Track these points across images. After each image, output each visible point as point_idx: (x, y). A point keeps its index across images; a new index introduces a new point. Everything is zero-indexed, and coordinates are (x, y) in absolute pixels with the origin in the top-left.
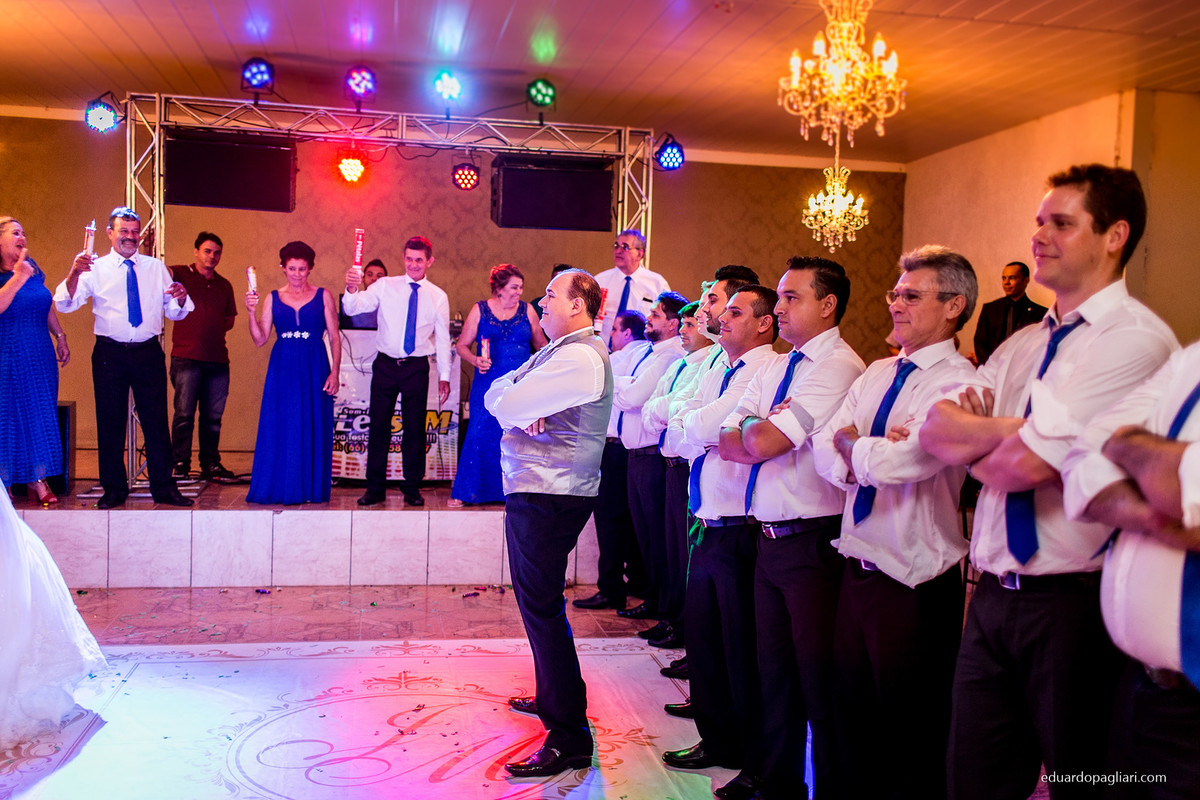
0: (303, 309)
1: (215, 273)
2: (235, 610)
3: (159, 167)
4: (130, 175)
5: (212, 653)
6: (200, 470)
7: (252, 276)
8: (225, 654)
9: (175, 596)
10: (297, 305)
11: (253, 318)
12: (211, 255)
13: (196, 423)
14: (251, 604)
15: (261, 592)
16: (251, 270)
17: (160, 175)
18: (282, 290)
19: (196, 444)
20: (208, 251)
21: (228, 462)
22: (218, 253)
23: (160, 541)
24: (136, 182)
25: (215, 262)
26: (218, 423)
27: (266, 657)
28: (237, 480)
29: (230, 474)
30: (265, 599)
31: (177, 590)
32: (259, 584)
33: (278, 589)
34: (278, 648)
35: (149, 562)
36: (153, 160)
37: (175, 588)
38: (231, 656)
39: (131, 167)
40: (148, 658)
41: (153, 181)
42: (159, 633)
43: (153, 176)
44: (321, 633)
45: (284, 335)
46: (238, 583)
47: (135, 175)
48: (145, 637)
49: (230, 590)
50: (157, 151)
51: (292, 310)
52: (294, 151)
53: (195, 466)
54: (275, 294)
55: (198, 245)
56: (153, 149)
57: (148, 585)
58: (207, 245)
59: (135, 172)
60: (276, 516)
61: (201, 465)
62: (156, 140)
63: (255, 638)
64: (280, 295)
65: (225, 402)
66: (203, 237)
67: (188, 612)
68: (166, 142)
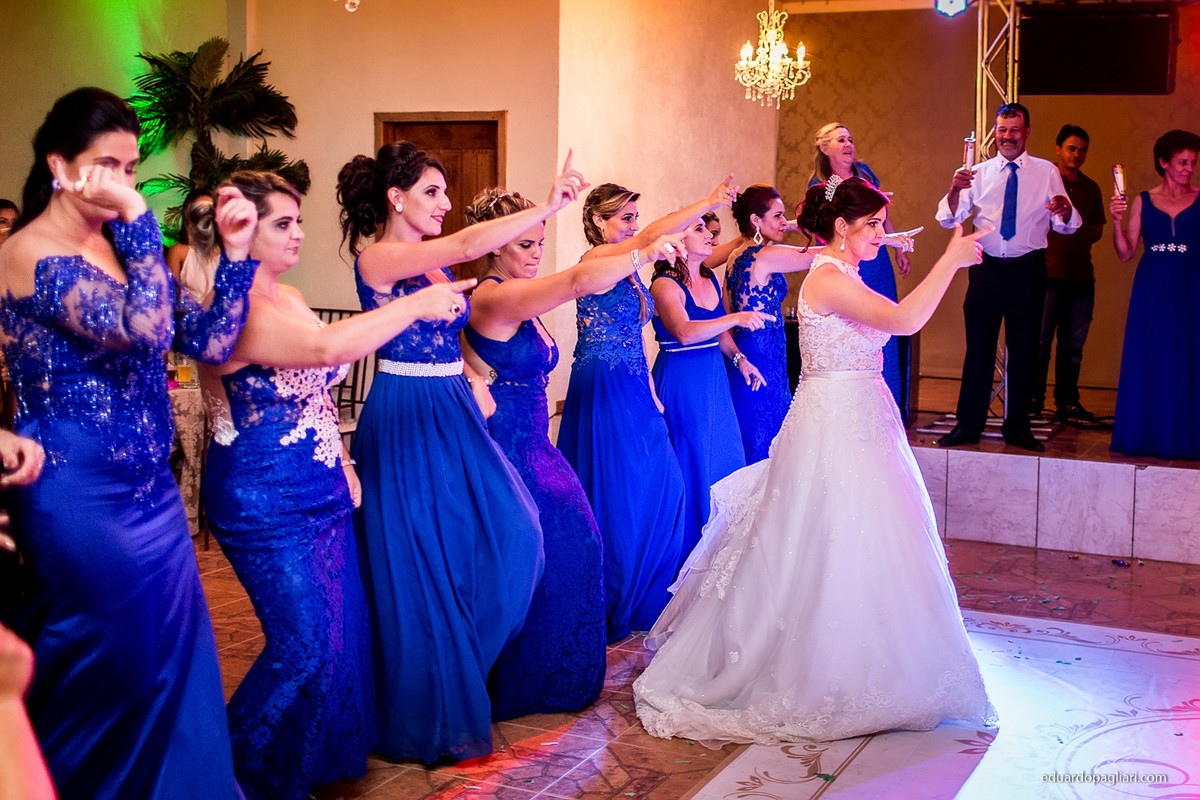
0: (1180, 216)
1: (1080, 172)
2: (1085, 581)
3: (1014, 53)
4: (980, 64)
5: (1052, 632)
6: (1054, 408)
7: (1119, 177)
8: (1067, 635)
9: (1017, 556)
10: (1174, 212)
11: (1118, 228)
12: (1076, 153)
13: (1053, 353)
14: (1105, 576)
15: (1117, 563)
16: (1118, 169)
17: (1014, 61)
18: (1155, 192)
19: (1051, 377)
20: (1072, 148)
21: (1089, 401)
22: (1083, 151)
23: (1002, 490)
24: (988, 73)
25: (1080, 160)
26: (1079, 354)
27: (1116, 646)
28: (1097, 424)
29: (1089, 416)
30: (1123, 574)
31: (1020, 549)
32: (1117, 553)
33: (1139, 562)
34: (1132, 638)
35: (990, 514)
36: (1007, 44)
37: (1018, 546)
38: (1074, 638)
39: (983, 53)
40: (979, 626)
41: (1007, 68)
42: (993, 599)
43: (1007, 63)
44: (1188, 625)
45: (1154, 248)
46: (1091, 549)
47: (986, 64)
48: (978, 601)
49: (1082, 558)
50: (1011, 34)
51: (1166, 216)
52: (1175, 18)
53: (1050, 404)
54: (1145, 196)
55: (1060, 141)
56: (1007, 31)
57: (988, 539)
58: (1070, 141)
59: (988, 59)
60: (1139, 471)
61: (1056, 403)
62: (1010, 21)
63: (1107, 620)
64: (1152, 197)
65: (1087, 330)
66: (1067, 131)
67: (1032, 578)
68: (1021, 21)
